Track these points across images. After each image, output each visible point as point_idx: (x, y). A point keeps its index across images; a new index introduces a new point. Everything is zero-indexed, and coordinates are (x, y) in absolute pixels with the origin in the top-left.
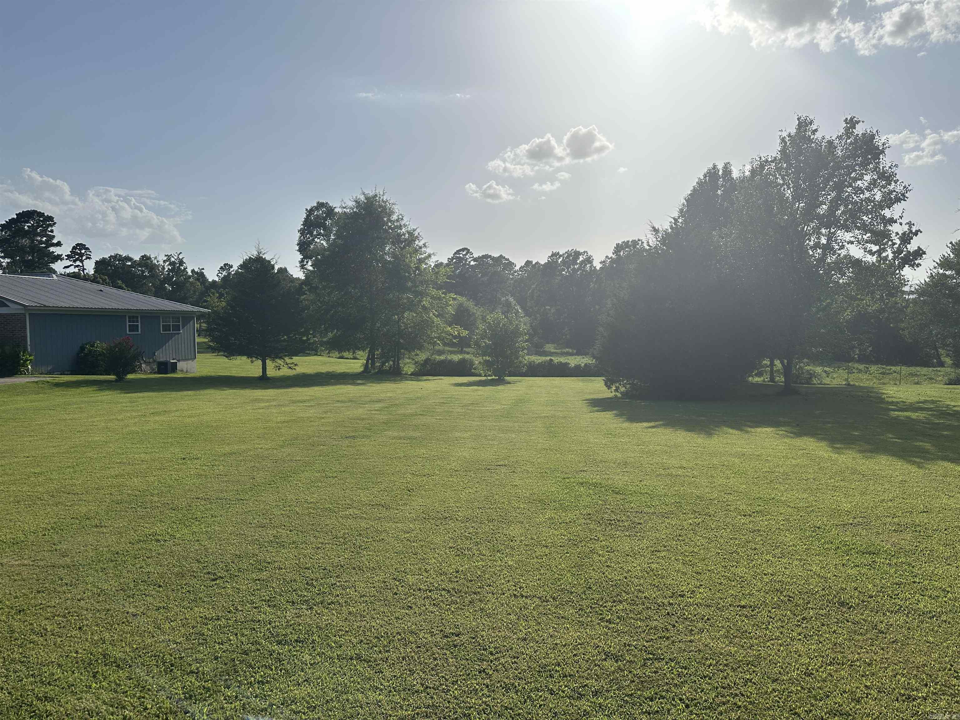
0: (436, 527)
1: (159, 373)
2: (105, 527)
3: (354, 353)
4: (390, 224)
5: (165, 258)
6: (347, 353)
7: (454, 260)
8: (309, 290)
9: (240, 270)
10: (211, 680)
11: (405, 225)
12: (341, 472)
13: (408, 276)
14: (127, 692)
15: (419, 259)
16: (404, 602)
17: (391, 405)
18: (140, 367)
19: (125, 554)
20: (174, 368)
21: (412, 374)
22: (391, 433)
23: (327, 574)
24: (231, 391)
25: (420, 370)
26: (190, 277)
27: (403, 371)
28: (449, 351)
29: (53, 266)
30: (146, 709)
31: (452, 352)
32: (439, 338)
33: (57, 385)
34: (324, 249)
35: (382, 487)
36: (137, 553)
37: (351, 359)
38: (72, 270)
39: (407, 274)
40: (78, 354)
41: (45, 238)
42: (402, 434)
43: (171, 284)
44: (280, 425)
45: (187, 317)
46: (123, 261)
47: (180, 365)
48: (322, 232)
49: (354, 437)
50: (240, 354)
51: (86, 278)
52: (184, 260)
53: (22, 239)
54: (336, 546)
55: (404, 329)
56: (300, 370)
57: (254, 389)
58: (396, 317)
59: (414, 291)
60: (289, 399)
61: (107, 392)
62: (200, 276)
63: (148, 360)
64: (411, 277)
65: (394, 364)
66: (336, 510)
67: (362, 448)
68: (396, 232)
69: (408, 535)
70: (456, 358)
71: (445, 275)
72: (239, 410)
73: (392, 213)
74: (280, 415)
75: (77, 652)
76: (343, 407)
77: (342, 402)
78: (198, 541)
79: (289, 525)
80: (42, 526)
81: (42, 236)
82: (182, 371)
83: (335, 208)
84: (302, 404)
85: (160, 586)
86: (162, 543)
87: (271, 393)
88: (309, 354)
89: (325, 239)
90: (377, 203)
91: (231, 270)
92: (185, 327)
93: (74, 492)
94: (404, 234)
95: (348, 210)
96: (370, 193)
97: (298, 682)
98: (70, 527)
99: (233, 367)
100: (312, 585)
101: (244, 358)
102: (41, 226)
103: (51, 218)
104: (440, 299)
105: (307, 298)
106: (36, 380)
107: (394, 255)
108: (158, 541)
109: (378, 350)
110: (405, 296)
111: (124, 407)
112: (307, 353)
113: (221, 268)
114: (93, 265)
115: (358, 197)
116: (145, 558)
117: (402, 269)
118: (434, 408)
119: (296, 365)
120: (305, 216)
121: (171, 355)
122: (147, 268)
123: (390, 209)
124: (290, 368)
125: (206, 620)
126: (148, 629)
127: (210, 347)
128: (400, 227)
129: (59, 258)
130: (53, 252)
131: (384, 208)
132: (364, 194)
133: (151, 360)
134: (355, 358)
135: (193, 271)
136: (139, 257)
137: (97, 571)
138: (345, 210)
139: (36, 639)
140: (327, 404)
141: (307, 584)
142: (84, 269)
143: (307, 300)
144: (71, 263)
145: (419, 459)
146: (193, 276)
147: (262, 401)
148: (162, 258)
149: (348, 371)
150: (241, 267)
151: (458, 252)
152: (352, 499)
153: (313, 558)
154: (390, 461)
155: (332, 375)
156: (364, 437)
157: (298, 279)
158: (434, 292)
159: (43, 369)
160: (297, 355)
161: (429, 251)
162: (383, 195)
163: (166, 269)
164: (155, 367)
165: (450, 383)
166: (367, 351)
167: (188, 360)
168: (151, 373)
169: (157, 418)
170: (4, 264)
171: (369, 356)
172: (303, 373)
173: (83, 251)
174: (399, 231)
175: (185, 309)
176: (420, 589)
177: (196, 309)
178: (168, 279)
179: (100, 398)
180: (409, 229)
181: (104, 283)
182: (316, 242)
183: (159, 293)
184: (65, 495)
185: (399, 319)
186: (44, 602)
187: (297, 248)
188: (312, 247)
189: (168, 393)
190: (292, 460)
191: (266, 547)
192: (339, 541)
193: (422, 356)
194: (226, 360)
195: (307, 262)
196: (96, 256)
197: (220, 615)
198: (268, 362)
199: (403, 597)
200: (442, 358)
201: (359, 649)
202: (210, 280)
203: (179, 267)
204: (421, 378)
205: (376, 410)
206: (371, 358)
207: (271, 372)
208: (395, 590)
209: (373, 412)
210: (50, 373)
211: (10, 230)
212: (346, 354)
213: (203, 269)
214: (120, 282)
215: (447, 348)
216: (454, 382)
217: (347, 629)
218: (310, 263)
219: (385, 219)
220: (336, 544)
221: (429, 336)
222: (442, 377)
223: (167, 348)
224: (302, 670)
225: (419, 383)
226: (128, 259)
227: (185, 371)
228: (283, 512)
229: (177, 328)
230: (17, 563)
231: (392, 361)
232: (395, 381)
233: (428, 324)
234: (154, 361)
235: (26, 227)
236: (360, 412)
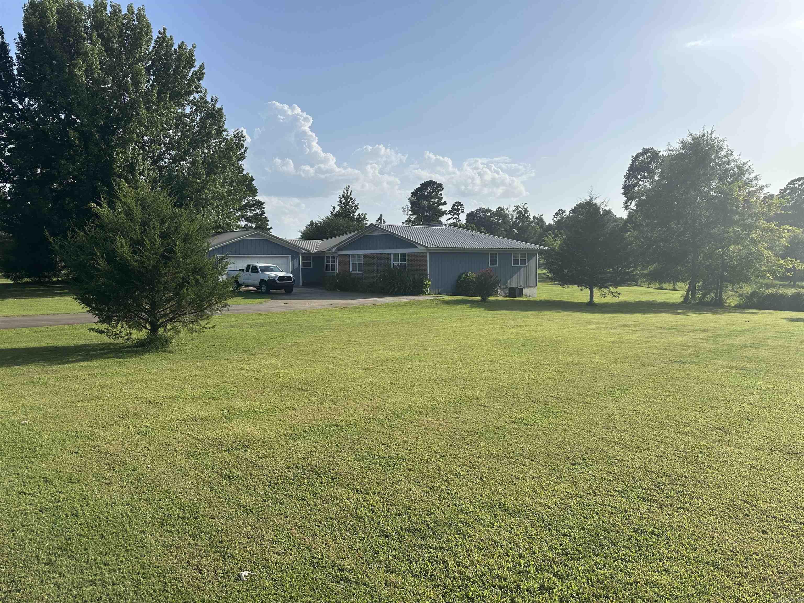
0: (785, 460)
1: (510, 296)
2: (488, 407)
3: (674, 284)
4: (717, 161)
5: (514, 209)
6: (668, 284)
7: (788, 191)
8: (634, 228)
9: (571, 214)
10: (582, 545)
11: (734, 160)
12: (674, 392)
13: (736, 210)
14: (519, 535)
15: (749, 192)
16: (758, 525)
17: (717, 335)
18: (497, 291)
19: (504, 430)
20: (520, 293)
21: (736, 306)
22: (720, 361)
23: (674, 482)
24: (565, 313)
25: (745, 303)
26: (532, 222)
27: (726, 303)
28: (780, 285)
29: (441, 219)
30: (534, 553)
31: (784, 286)
32: (769, 271)
33: (445, 302)
34: (649, 190)
35: (719, 412)
36: (512, 431)
37: (670, 290)
38: (452, 221)
39: (735, 208)
40: (457, 281)
41: (437, 200)
42: (734, 364)
43: (518, 229)
44: (611, 345)
45: (531, 254)
46: (485, 212)
47: (526, 291)
48: (646, 175)
49: (682, 362)
50: (573, 283)
51: (461, 226)
52: (528, 209)
53: (424, 201)
54: (677, 458)
55: (729, 262)
56: (622, 298)
57: (583, 313)
58: (720, 250)
59: (741, 224)
60: (615, 323)
61: (476, 309)
62: (539, 221)
63: (502, 287)
64: (739, 210)
65: (716, 296)
66: (674, 426)
67: (692, 373)
68: (724, 167)
69: (754, 462)
70: (789, 292)
71: (779, 207)
72: (574, 329)
73: (720, 149)
74: (609, 336)
75: (481, 496)
76: (666, 333)
77: (665, 328)
78: (556, 430)
79: (631, 431)
80: (448, 399)
81: (435, 198)
82: (526, 295)
83: (660, 152)
84: (627, 328)
85: (532, 460)
86: (529, 426)
87: (598, 317)
88: (630, 284)
89: (648, 181)
90: (705, 142)
91: (564, 214)
92: (530, 262)
93: (464, 378)
94: (733, 169)
95: (674, 152)
96: (697, 133)
97: (658, 570)
98: (465, 403)
99: (565, 294)
100: (659, 487)
101: (575, 287)
102: (435, 191)
103: (440, 185)
104: (771, 231)
105: (631, 234)
106: (432, 298)
107: (721, 190)
108: (525, 424)
109: (699, 282)
110: (731, 230)
111: (488, 320)
112: (628, 284)
113: (556, 213)
114: (465, 217)
115: (685, 139)
116: (518, 436)
117: (729, 203)
118: (767, 342)
119: (619, 294)
120: (630, 162)
121: (519, 284)
122: (501, 217)
123: (718, 146)
124: (614, 296)
125: (571, 496)
126: (528, 491)
127: (548, 277)
128: (729, 162)
129: (444, 213)
130: (441, 209)
131: (711, 146)
132: (691, 135)
133: (505, 287)
134: (674, 289)
135: (534, 217)
136: (496, 209)
137: (486, 438)
138: (671, 152)
139: (454, 479)
140: (651, 329)
141: (655, 485)
142: (459, 220)
143: (632, 237)
144: (452, 216)
145: (756, 390)
146: (534, 221)
147: (593, 323)
148: (512, 208)
149: (668, 301)
150: (573, 211)
151: (793, 182)
152: (688, 419)
153: (658, 464)
154: (723, 389)
155: (652, 304)
156: (692, 362)
157: (621, 219)
158: (765, 225)
159: (437, 291)
160: (620, 286)
161: (760, 183)
162: (711, 134)
163: (515, 217)
164: (507, 292)
165: (782, 317)
166: (687, 283)
167: (531, 287)
168: (504, 296)
169: (512, 330)
170: (412, 219)
171: (689, 287)
172: (625, 301)
173: (459, 207)
174: (727, 166)
175: (530, 248)
176: (774, 517)
177: (538, 247)
178: (515, 225)
179: (472, 313)
180: (739, 163)
181: (473, 229)
182: (640, 185)
183: (509, 235)
184: (459, 380)
185: (724, 253)
186: (456, 454)
187: (622, 191)
188: (636, 189)
189: (518, 312)
190: (626, 376)
191: (613, 447)
192: (680, 454)
193: (748, 289)
194: (560, 288)
195: (631, 203)
196: (467, 210)
197: (582, 494)
198: (595, 290)
199: (756, 520)
200: (772, 291)
201: (715, 557)
202: (547, 224)
203: (524, 215)
204: (746, 311)
205: (701, 339)
206: (691, 289)
207: (597, 299)
208: (746, 512)
209: (699, 341)
210: (440, 294)
211: (417, 196)
212: (664, 286)
213: (542, 215)
214: (483, 228)
215: (776, 282)
216: (787, 317)
217: (700, 536)
218: (633, 204)
219: (713, 156)
220: (678, 457)
221: (758, 268)
222: (772, 311)
223: (516, 277)
224: (660, 560)
225: (745, 315)
226: (488, 211)
227: (528, 295)
228: (624, 419)
229: (523, 262)
230: (436, 422)
231: (713, 292)
232: (717, 312)
233: (759, 257)
234: (507, 287)
235: (426, 193)
236: (684, 339)
